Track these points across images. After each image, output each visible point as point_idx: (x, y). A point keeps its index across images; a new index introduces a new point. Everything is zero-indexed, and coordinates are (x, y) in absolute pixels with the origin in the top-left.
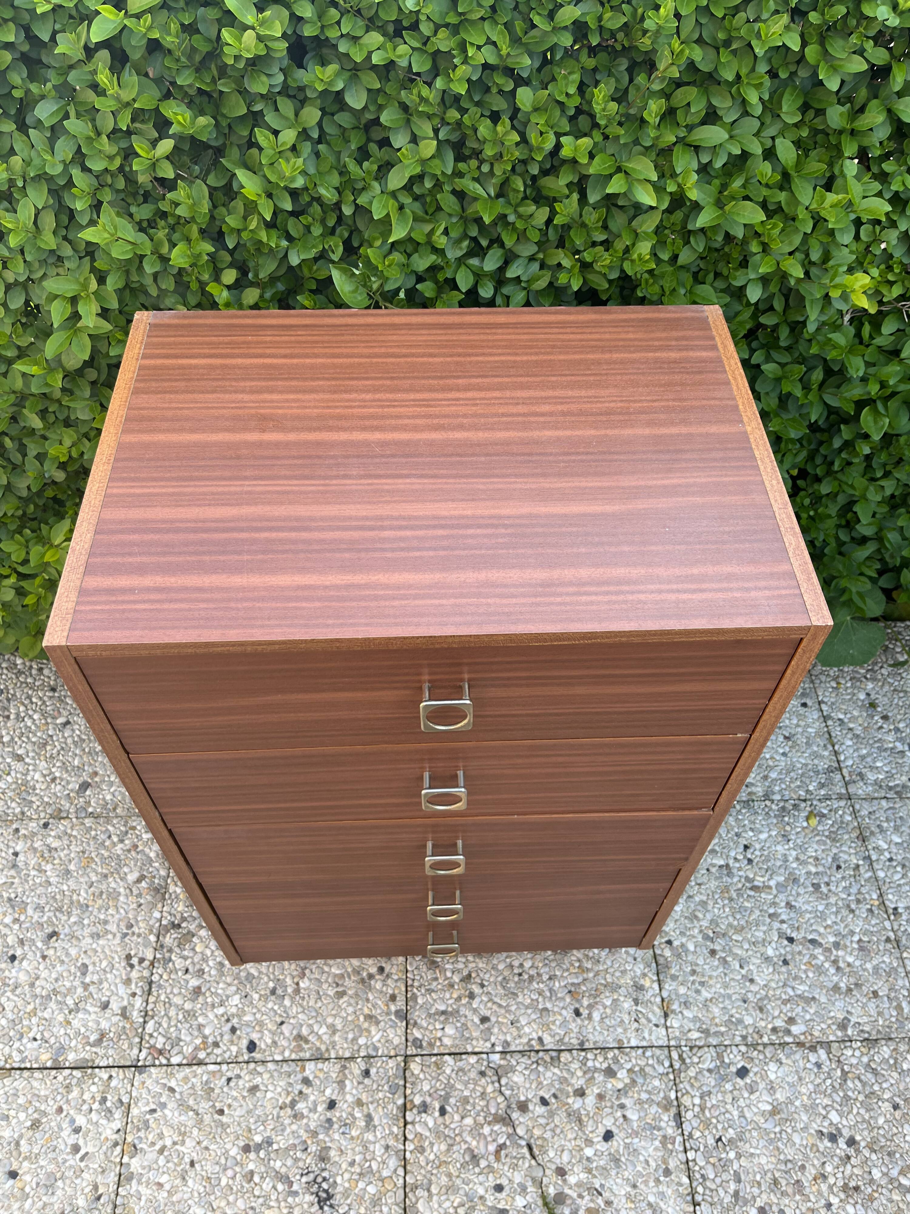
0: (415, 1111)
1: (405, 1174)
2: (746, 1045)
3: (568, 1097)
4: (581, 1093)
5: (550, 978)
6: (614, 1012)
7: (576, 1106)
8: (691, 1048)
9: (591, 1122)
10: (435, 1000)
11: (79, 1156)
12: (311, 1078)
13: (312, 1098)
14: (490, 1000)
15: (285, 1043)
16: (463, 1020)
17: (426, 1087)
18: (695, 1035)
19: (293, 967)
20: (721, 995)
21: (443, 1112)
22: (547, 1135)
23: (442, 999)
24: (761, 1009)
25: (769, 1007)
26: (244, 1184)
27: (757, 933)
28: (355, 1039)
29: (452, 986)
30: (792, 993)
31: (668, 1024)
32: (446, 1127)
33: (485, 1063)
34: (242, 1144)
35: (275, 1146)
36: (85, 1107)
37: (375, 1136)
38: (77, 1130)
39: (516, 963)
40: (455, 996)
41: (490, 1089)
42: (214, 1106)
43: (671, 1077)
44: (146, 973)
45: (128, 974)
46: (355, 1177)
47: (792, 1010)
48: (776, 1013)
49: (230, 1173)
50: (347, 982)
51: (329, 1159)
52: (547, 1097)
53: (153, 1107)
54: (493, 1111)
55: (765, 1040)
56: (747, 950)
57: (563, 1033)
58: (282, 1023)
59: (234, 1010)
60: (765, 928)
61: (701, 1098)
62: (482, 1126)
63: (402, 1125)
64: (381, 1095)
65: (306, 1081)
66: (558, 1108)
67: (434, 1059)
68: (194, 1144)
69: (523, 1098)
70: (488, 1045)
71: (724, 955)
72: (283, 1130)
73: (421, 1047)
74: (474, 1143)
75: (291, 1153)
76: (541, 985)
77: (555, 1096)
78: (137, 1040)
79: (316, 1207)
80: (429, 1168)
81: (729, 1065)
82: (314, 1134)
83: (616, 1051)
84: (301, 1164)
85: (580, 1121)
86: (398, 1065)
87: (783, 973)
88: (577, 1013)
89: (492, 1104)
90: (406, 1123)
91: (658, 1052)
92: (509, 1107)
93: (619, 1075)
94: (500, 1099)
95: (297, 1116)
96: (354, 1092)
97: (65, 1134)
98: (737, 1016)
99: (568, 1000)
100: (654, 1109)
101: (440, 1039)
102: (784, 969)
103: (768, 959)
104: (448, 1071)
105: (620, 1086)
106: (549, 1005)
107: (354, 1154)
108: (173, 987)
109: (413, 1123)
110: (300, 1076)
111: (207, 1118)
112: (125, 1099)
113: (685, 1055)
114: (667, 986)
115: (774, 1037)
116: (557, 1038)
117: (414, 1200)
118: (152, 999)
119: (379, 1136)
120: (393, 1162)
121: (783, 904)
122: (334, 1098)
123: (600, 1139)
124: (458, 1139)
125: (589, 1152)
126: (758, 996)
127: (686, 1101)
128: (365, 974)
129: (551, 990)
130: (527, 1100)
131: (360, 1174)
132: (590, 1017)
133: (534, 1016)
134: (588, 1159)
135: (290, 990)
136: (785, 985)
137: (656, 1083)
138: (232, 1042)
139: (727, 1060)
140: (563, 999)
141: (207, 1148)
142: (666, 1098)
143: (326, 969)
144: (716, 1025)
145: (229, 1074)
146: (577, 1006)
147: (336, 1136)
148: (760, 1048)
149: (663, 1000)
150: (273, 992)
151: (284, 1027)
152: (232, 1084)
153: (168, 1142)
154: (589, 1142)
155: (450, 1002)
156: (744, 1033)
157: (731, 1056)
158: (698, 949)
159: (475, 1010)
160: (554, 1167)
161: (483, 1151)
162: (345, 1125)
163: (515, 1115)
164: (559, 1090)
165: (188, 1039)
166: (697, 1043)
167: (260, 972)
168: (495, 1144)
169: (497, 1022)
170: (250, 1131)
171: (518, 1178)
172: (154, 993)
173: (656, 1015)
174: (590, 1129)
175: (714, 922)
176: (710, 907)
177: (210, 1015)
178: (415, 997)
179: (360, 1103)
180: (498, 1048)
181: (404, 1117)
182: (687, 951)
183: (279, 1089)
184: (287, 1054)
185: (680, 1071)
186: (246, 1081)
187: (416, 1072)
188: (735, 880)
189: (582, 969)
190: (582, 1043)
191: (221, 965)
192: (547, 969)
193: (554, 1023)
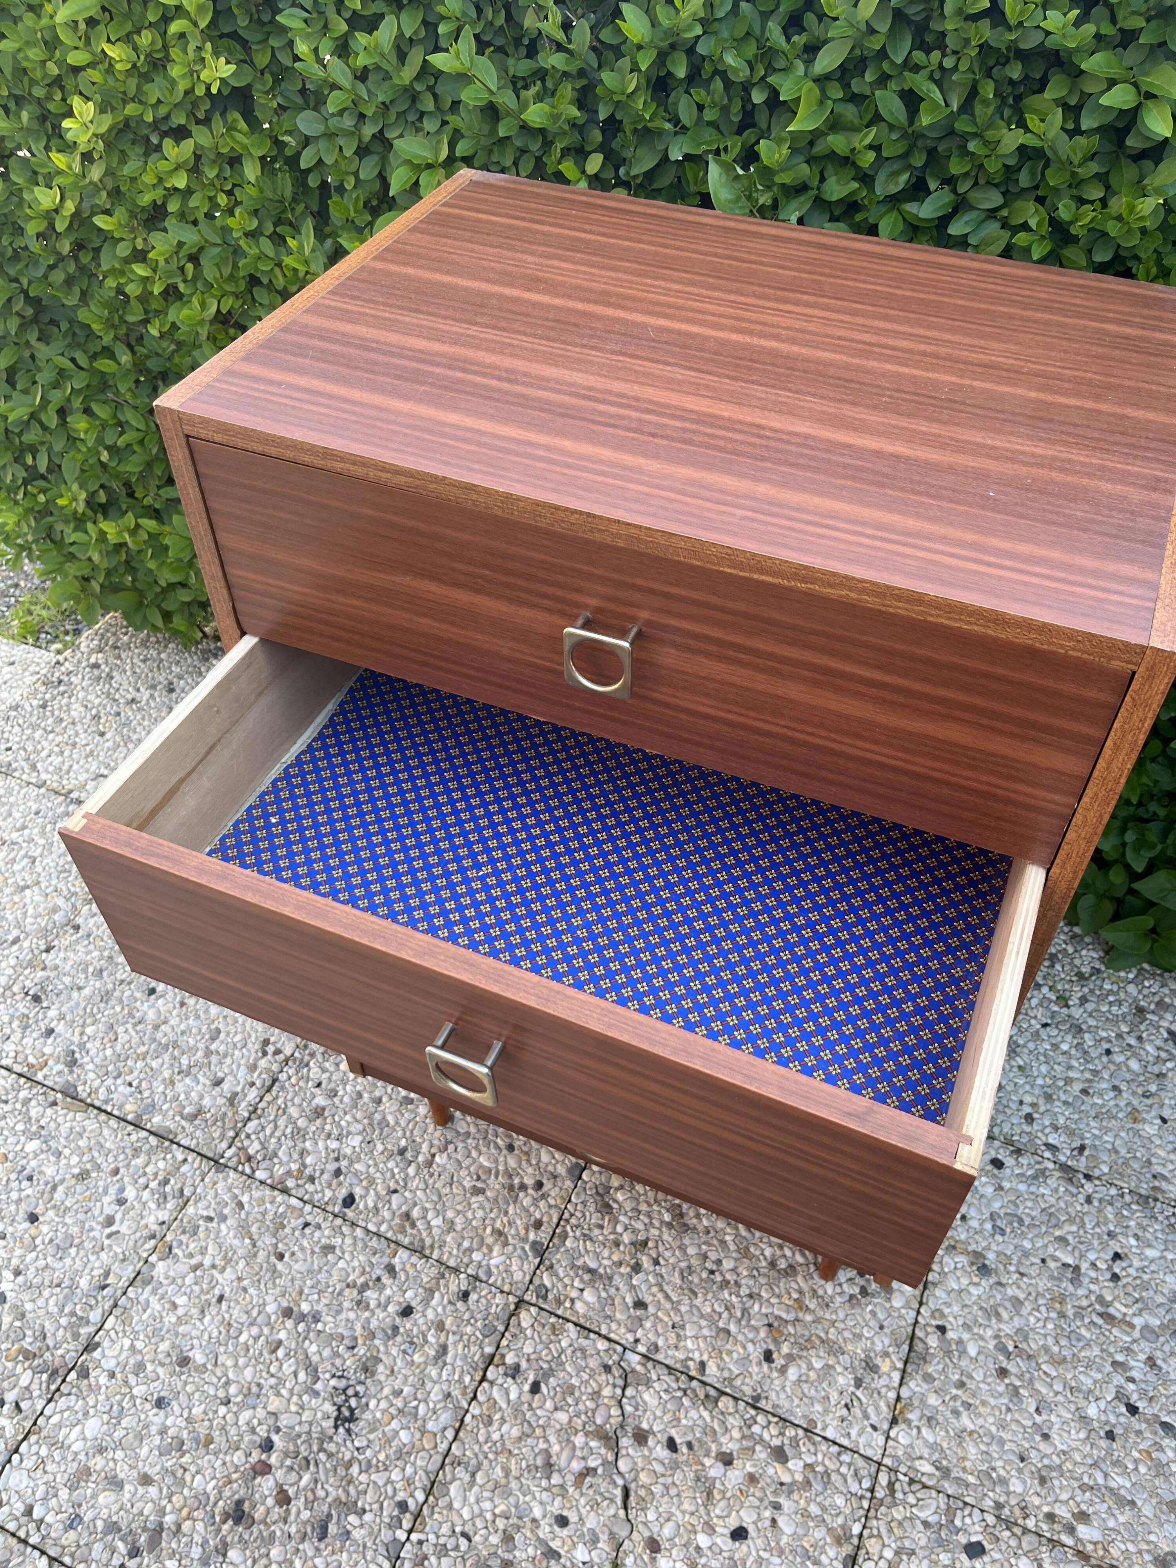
0: (501, 1370)
1: (455, 1439)
2: (998, 1517)
3: (707, 1455)
4: (727, 1460)
5: (750, 1296)
6: (820, 1379)
7: (712, 1473)
8: (912, 1481)
9: (723, 1504)
10: (587, 1252)
11: (108, 1231)
12: (398, 1269)
13: (388, 1292)
14: (660, 1285)
15: (387, 1215)
16: (612, 1291)
17: (528, 1349)
18: (926, 1467)
19: (437, 1134)
20: (989, 1433)
21: (535, 1388)
22: (657, 1489)
23: (597, 1255)
24: (1043, 1481)
25: (1056, 1483)
27: (1082, 1377)
28: (470, 1250)
29: (617, 1244)
30: (1101, 1481)
31: (892, 1434)
32: (531, 1408)
33: (616, 1357)
34: (285, 1304)
35: (320, 1326)
36: (142, 1181)
37: (440, 1375)
38: (121, 1202)
39: (713, 1256)
40: (615, 1258)
41: (607, 1392)
42: (276, 1246)
43: (866, 1504)
44: (275, 1067)
45: (257, 1060)
46: (393, 1410)
47: (1091, 1503)
48: (1064, 1496)
49: (255, 1331)
50: (492, 1181)
51: (373, 1374)
52: (678, 1441)
53: (213, 1214)
54: (599, 1421)
55: (1031, 1523)
56: (1057, 1393)
57: (736, 1372)
58: (395, 1191)
59: (348, 1151)
60: (1099, 1376)
61: (897, 1553)
62: (577, 1432)
63: (478, 1378)
64: (469, 1329)
65: (391, 1269)
66: (686, 1463)
67: (553, 1320)
68: (234, 1277)
69: (645, 1426)
70: (630, 1337)
71: (1018, 1383)
72: (339, 1312)
73: (545, 1298)
74: (556, 1448)
75: (334, 1344)
76: (734, 1299)
77: (690, 1445)
78: (231, 1134)
79: (331, 1422)
80: (486, 1448)
81: (958, 1531)
82: (372, 1335)
83: (801, 1432)
84: (338, 1362)
85: (710, 1494)
86: (507, 1305)
87: (1099, 1448)
88: (768, 1357)
89: (602, 1411)
90: (483, 1379)
91: (861, 1463)
92: (622, 1426)
93: (790, 1464)
94: (615, 1412)
95: (361, 1304)
96: (440, 1310)
97: (107, 1199)
98: (1002, 1472)
99: (763, 1334)
100: (820, 1533)
101: (572, 1301)
102: (1103, 1443)
103: (1084, 1419)
104: (564, 1344)
105: (786, 1478)
106: (733, 1328)
107: (405, 1383)
108: (296, 1094)
109: (492, 1383)
110: (385, 1260)
111: (262, 1255)
112: (187, 1192)
113: (897, 1486)
114: (912, 1384)
115: (1045, 1527)
116: (726, 1374)
117: (449, 1477)
118: (268, 1098)
119: (444, 1377)
120: (445, 1417)
121: (1142, 1357)
122: (413, 1304)
123: (727, 1532)
124: (538, 1431)
125: (703, 1540)
126: (1046, 1461)
127: (872, 1546)
128: (516, 1181)
129: (744, 1311)
130: (650, 1432)
131: (400, 1411)
132: (783, 1370)
133: (706, 1332)
134: (698, 1548)
135: (421, 1158)
136: (1095, 1465)
137: (840, 1501)
138: (330, 1186)
139: (958, 1523)
140: (756, 1329)
141: (245, 1289)
142: (843, 1527)
143: (474, 1154)
144: (964, 1470)
145: (309, 1218)
146: (772, 1347)
147: (394, 1351)
148: (1018, 1531)
149: (898, 1399)
150: (402, 1152)
151: (395, 1197)
152: (307, 1231)
153: (207, 1262)
154: (710, 1529)
155: (606, 1262)
156: (1002, 1500)
157: (968, 1520)
158: (981, 1358)
159: (633, 1287)
160: (646, 1534)
161: (563, 1463)
162: (411, 1343)
163: (624, 1442)
164: (700, 1441)
165: (285, 1159)
166: (924, 1479)
167: (397, 1123)
168: (582, 1464)
169: (655, 1315)
170: (301, 1293)
171: (591, 1522)
172: (274, 1092)
173: (880, 1413)
174: (718, 1511)
175: (1023, 1333)
176: (1024, 1311)
177: (321, 1144)
178: (565, 1236)
179: (440, 1326)
180: (641, 1349)
181: (485, 1371)
182: (963, 1352)
183: (356, 1263)
184: (383, 1228)
185: (881, 1503)
186: (325, 1235)
187: (524, 1324)
188: (1081, 1292)
189: (800, 1305)
190: (757, 1398)
191: (360, 1095)
192: (751, 1282)
193: (730, 1353)
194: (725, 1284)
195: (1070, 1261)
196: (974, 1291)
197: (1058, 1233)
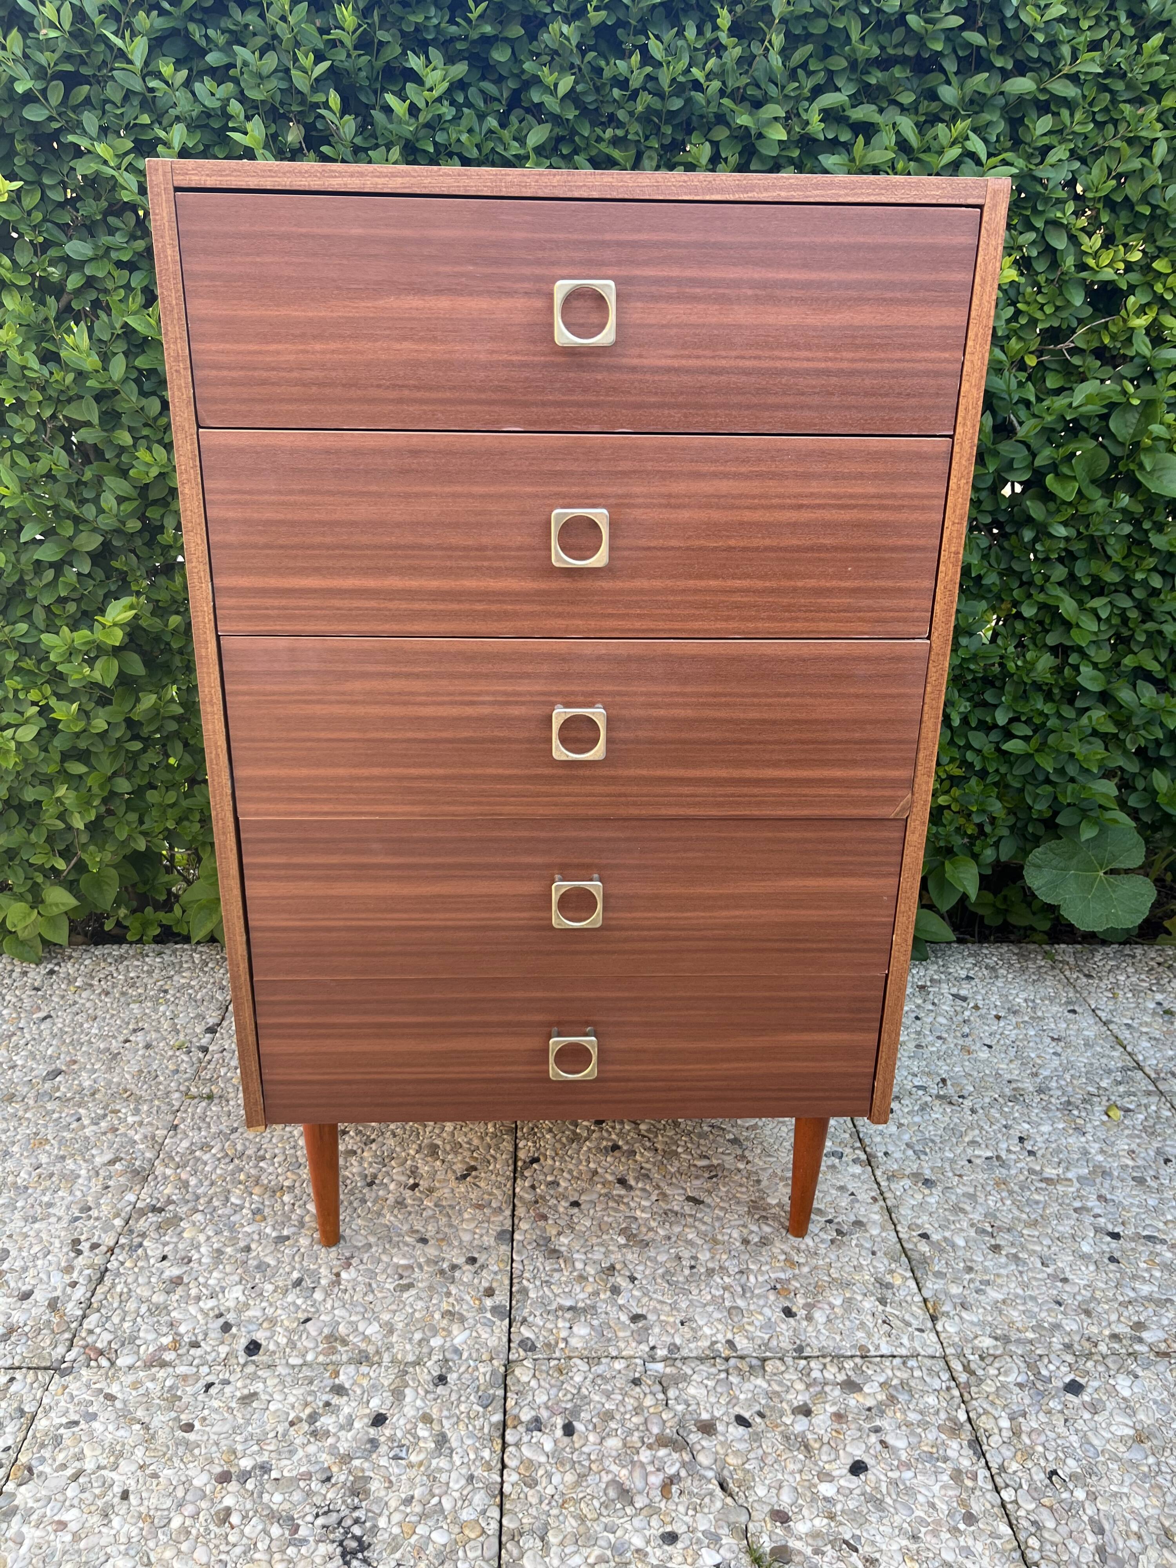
0: (521, 1429)
1: (502, 1515)
2: (1073, 1354)
3: (783, 1416)
4: (806, 1411)
5: (741, 1272)
6: (847, 1312)
7: (798, 1428)
8: (982, 1358)
9: (825, 1448)
10: (556, 1295)
12: (347, 1386)
13: (347, 1410)
14: (646, 1296)
15: (308, 1344)
16: (602, 1317)
17: (541, 1398)
18: (987, 1342)
19: (333, 1255)
20: (1017, 1296)
21: (569, 1430)
22: (752, 1466)
23: (569, 1293)
24: (1088, 1313)
25: (1099, 1310)
26: (212, 1527)
27: (1060, 1228)
28: (424, 1340)
29: (583, 1278)
30: (1132, 1294)
31: (939, 1329)
32: (575, 1450)
33: (640, 1370)
34: (218, 1470)
35: (274, 1474)
37: (452, 1463)
40: (589, 1290)
41: (648, 1401)
42: (177, 1419)
43: (956, 1393)
46: (412, 1519)
47: (1138, 1313)
48: (1113, 1317)
49: (189, 1510)
50: (417, 1274)
51: (367, 1493)
52: (747, 1415)
53: (76, 1418)
54: (655, 1430)
55: (1103, 1348)
56: (1049, 1246)
57: (767, 1337)
58: (307, 1320)
59: (231, 1304)
60: (1072, 1223)
61: (1012, 1419)
62: (637, 1451)
63: (498, 1448)
64: (463, 1408)
65: (339, 1390)
66: (767, 1430)
67: (554, 1363)
68: (134, 1467)
69: (705, 1416)
70: (644, 1348)
71: (1014, 1251)
72: (292, 1452)
73: (533, 1349)
74: (624, 1474)
75: (302, 1484)
76: (727, 1280)
77: (761, 1415)
78: (67, 1336)
79: (338, 1561)
80: (544, 1507)
81: (1049, 1378)
82: (345, 1458)
83: (858, 1360)
85: (807, 1447)
86: (494, 1371)
87: (1112, 1272)
88: (788, 1312)
89: (654, 1421)
90: (505, 1446)
91: (928, 1362)
92: (682, 1426)
93: (866, 1389)
94: (667, 1416)
95: (317, 1434)
96: (419, 1403)
98: (1051, 1320)
99: (772, 1296)
100: (933, 1434)
101: (565, 1340)
102: (1112, 1267)
103: (1085, 1257)
104: (578, 1378)
105: (870, 1403)
106: (741, 1303)
107: (413, 1486)
110: (328, 1383)
111: (162, 1436)
112: (29, 1408)
113: (973, 1366)
114: (929, 1284)
115: (1116, 1346)
116: (758, 1342)
117: (515, 1552)
118: (100, 1290)
119: (458, 1463)
120: (480, 1499)
121: (1093, 1198)
122: (383, 1411)
123: (845, 1471)
124: (595, 1467)
125: (827, 1489)
126: (1079, 1298)
127: (984, 1423)
128: (445, 1265)
129: (743, 1285)
130: (714, 1419)
131: (421, 1515)
132: (809, 1318)
133: (717, 1315)
134: (827, 1499)
135: (323, 1282)
136: (1119, 1285)
137: (931, 1400)
138: (221, 1342)
139: (1044, 1372)
140: (763, 1296)
141: (155, 1476)
142: (951, 1419)
143: (385, 1258)
144: (1019, 1330)
145: (210, 1379)
146: (787, 1304)
148: (1097, 1358)
149: (925, 1301)
150: (298, 1283)
151: (309, 1324)
152: (212, 1391)
153: (89, 1465)
154: (826, 1476)
155: (582, 1296)
156: (1066, 1340)
157: (1052, 1368)
158: (970, 1244)
159: (621, 1307)
160: (767, 1509)
161: (639, 1484)
162: (400, 1446)
163: (693, 1438)
164: (767, 1406)
165: (151, 1336)
166: (992, 1352)
167: (279, 1261)
168: (661, 1476)
169: (658, 1321)
170: (234, 1452)
171: (703, 1524)
172: (107, 1282)
173: (918, 1316)
174: (825, 1458)
175: (990, 1215)
176: (981, 1200)
177: (192, 1309)
178: (524, 1291)
179: (427, 1419)
180: (661, 1353)
181: (503, 1436)
182: (954, 1246)
183: (291, 1399)
184: (310, 1357)
185: (968, 1385)
186: (239, 1387)
187: (524, 1379)
188: (1013, 1172)
189: (791, 1263)
190: (800, 1349)
191: (220, 1252)
192: (735, 1261)
193: (751, 1324)
194: (710, 1272)
195: (989, 1154)
196: (932, 1200)
197: (967, 1139)
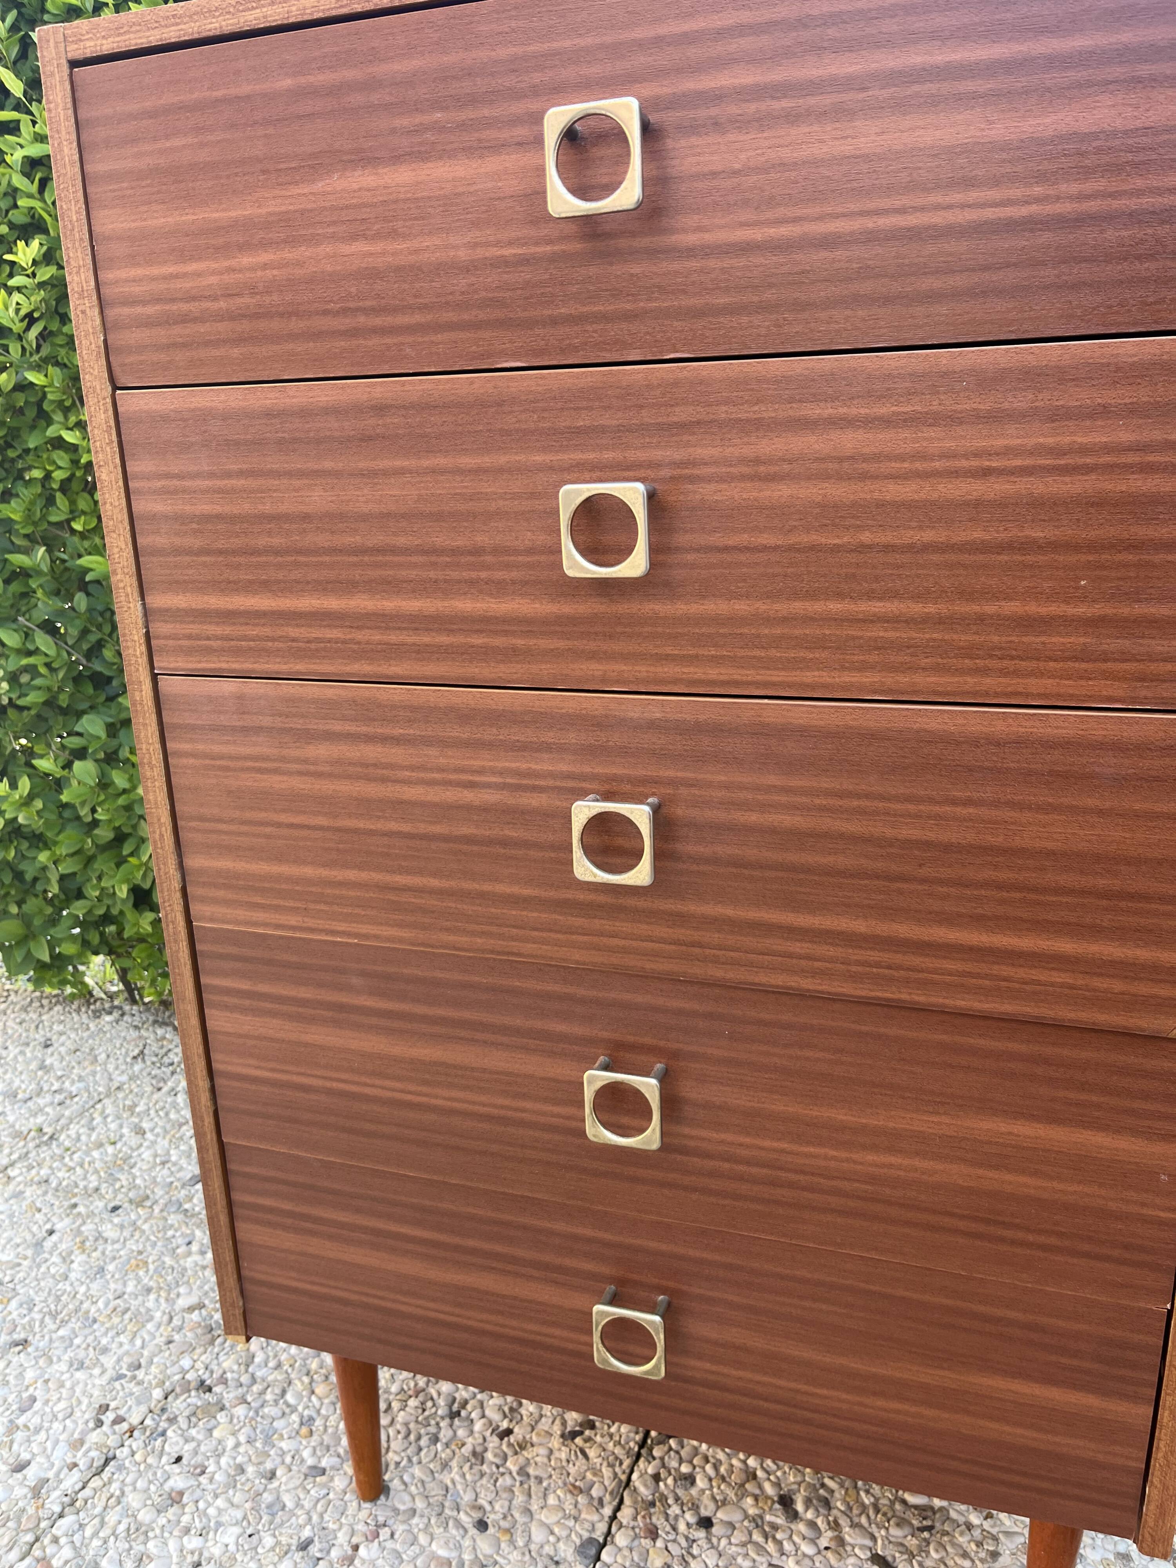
44: (112, 1441)
45: (84, 1433)
59: (216, 1552)
108: (140, 1475)
118: (95, 1483)
172: (106, 1475)
177: (173, 1545)
